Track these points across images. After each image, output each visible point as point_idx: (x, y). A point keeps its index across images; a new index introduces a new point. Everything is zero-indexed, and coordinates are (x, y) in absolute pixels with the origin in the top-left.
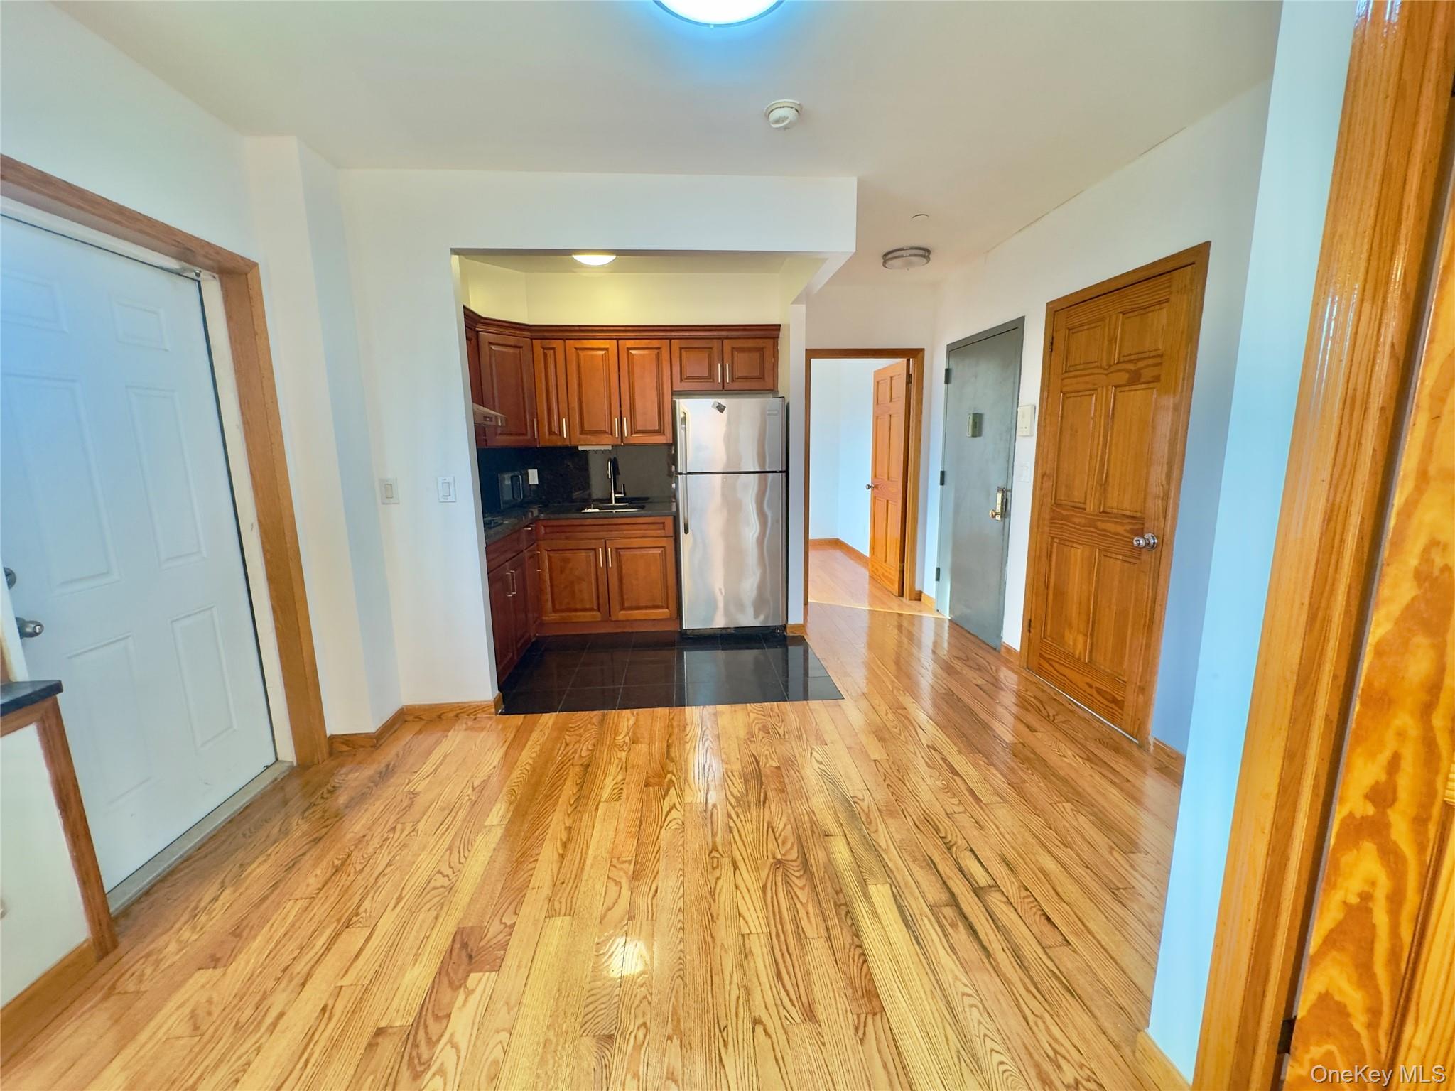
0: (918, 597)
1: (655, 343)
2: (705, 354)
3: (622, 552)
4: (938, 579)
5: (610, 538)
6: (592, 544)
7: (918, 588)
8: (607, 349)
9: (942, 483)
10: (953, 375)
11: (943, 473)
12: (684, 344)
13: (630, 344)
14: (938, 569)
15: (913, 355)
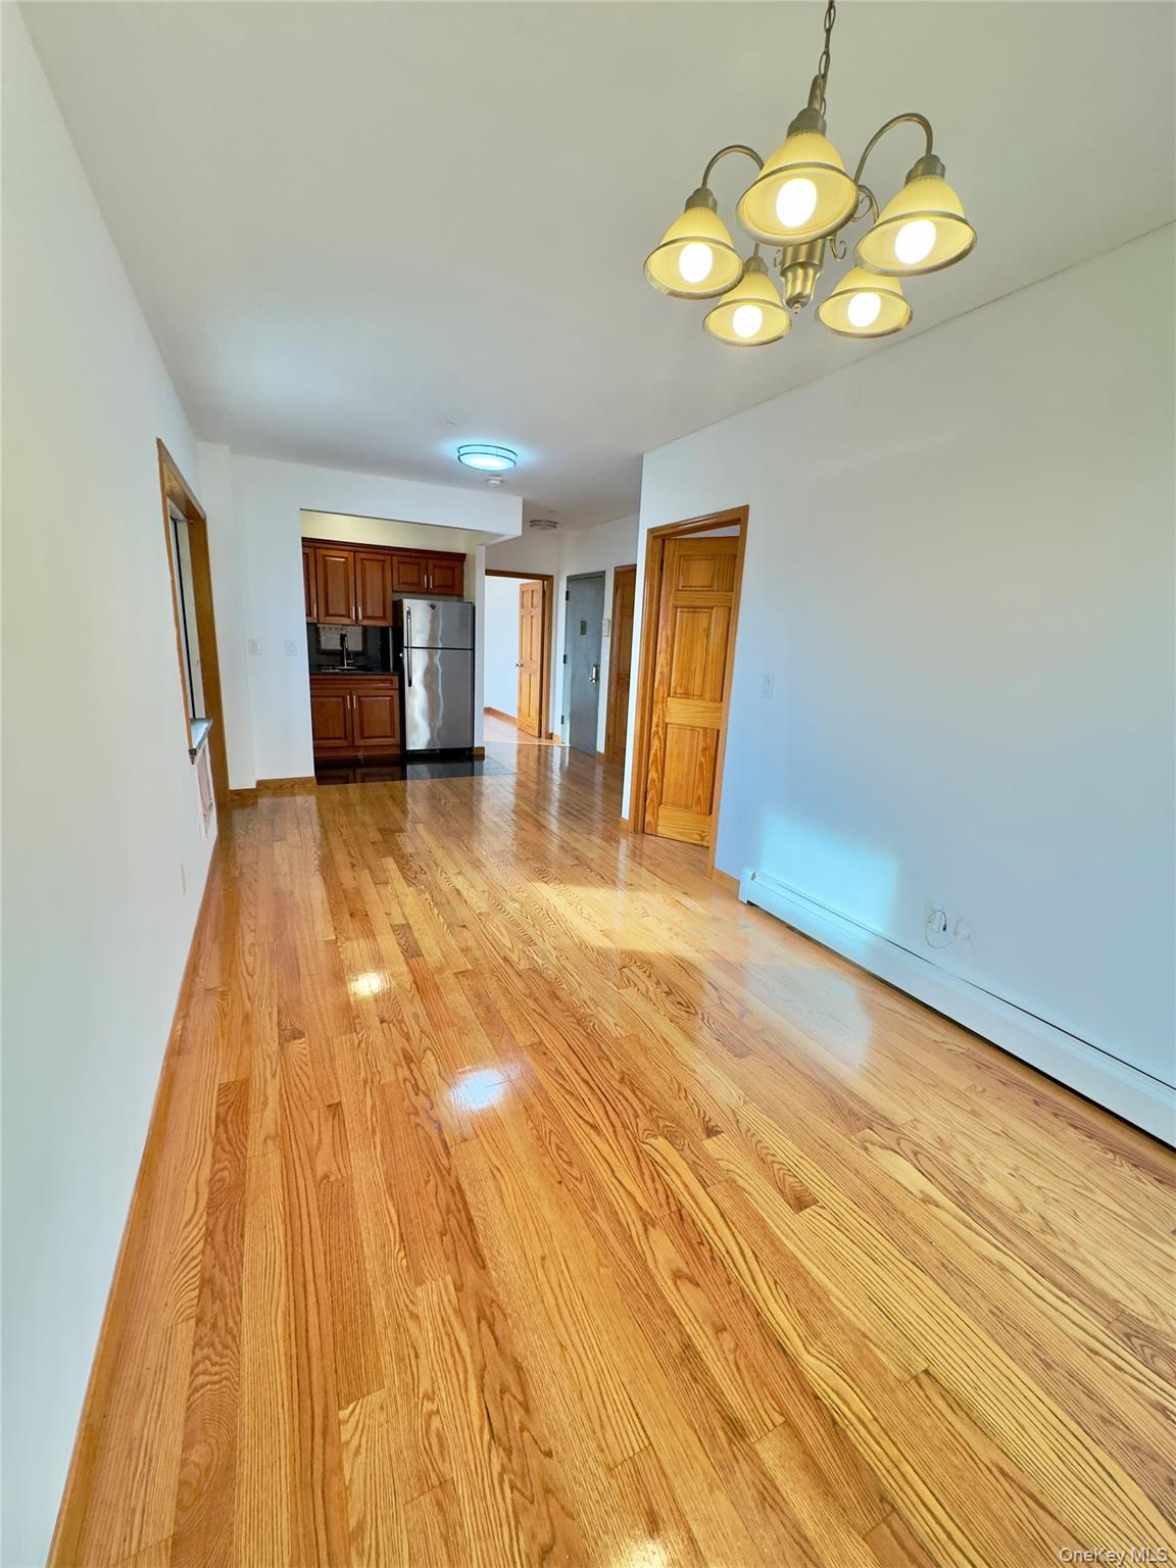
0: (550, 737)
1: (382, 558)
2: (416, 567)
3: (363, 699)
4: (562, 723)
5: (356, 689)
6: (342, 693)
7: (550, 731)
8: (346, 558)
9: (565, 662)
10: (570, 595)
11: (565, 656)
12: (403, 559)
13: (362, 556)
14: (563, 717)
15: (547, 579)
